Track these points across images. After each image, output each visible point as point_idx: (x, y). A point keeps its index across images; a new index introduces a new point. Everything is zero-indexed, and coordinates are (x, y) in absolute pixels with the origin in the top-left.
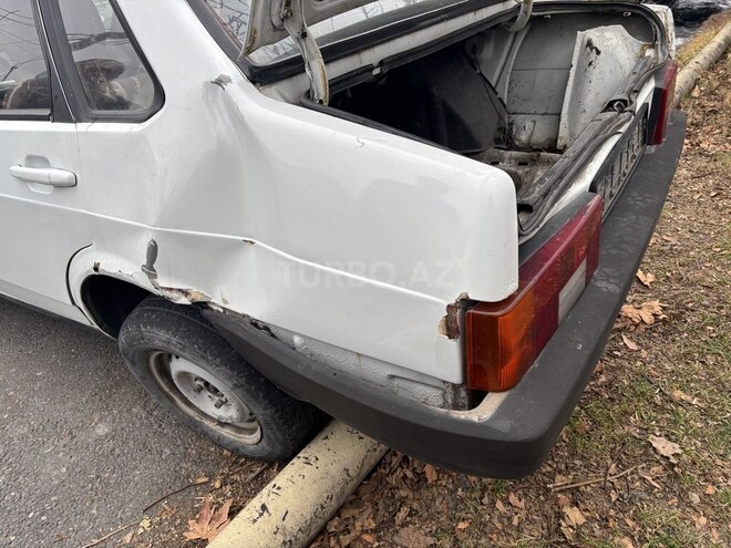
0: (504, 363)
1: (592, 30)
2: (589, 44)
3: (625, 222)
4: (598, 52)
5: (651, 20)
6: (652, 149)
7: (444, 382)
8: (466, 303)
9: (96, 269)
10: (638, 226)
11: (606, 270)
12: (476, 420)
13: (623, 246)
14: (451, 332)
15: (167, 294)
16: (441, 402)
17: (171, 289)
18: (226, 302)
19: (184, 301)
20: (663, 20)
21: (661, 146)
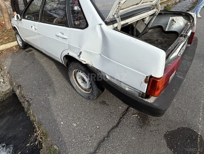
0: (157, 91)
1: (174, 17)
2: (173, 20)
3: (184, 62)
4: (175, 22)
5: (190, 16)
6: (189, 45)
7: (140, 91)
8: (151, 77)
9: (68, 54)
10: (187, 64)
11: (179, 73)
12: (149, 102)
13: (183, 68)
14: (146, 82)
15: (82, 61)
16: (138, 95)
17: (83, 61)
18: (93, 65)
19: (85, 63)
20: (193, 16)
21: (191, 45)
